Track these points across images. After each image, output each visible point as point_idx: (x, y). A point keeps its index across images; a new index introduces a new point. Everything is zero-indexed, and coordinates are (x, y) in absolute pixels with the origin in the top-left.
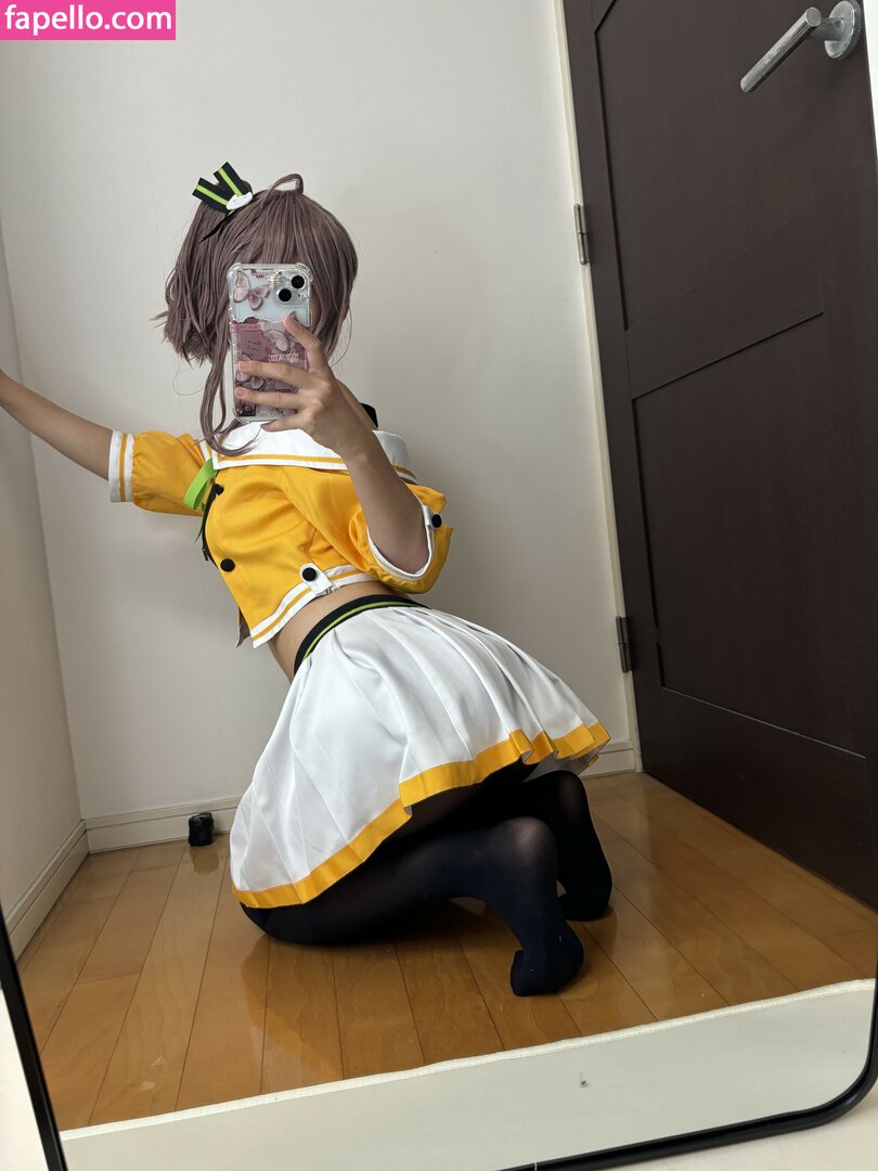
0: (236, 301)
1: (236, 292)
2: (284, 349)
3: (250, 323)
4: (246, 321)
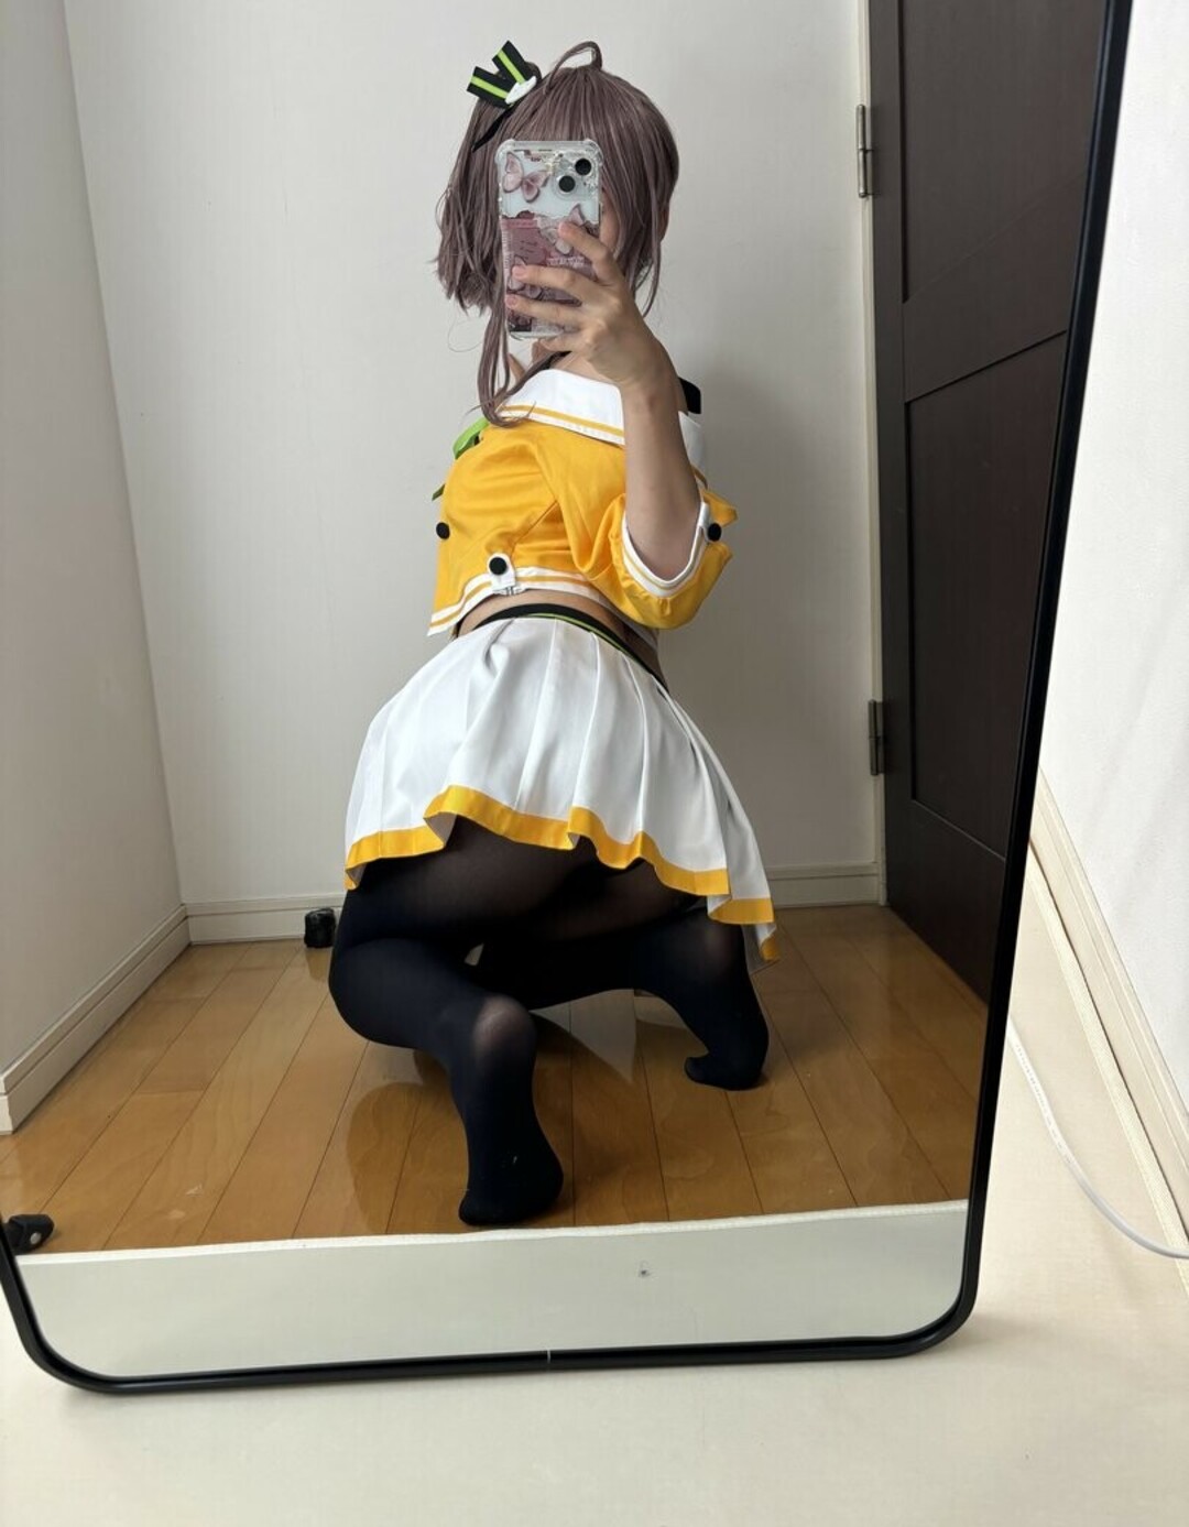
0: (506, 191)
1: (507, 179)
2: (567, 251)
3: (524, 218)
4: (518, 216)
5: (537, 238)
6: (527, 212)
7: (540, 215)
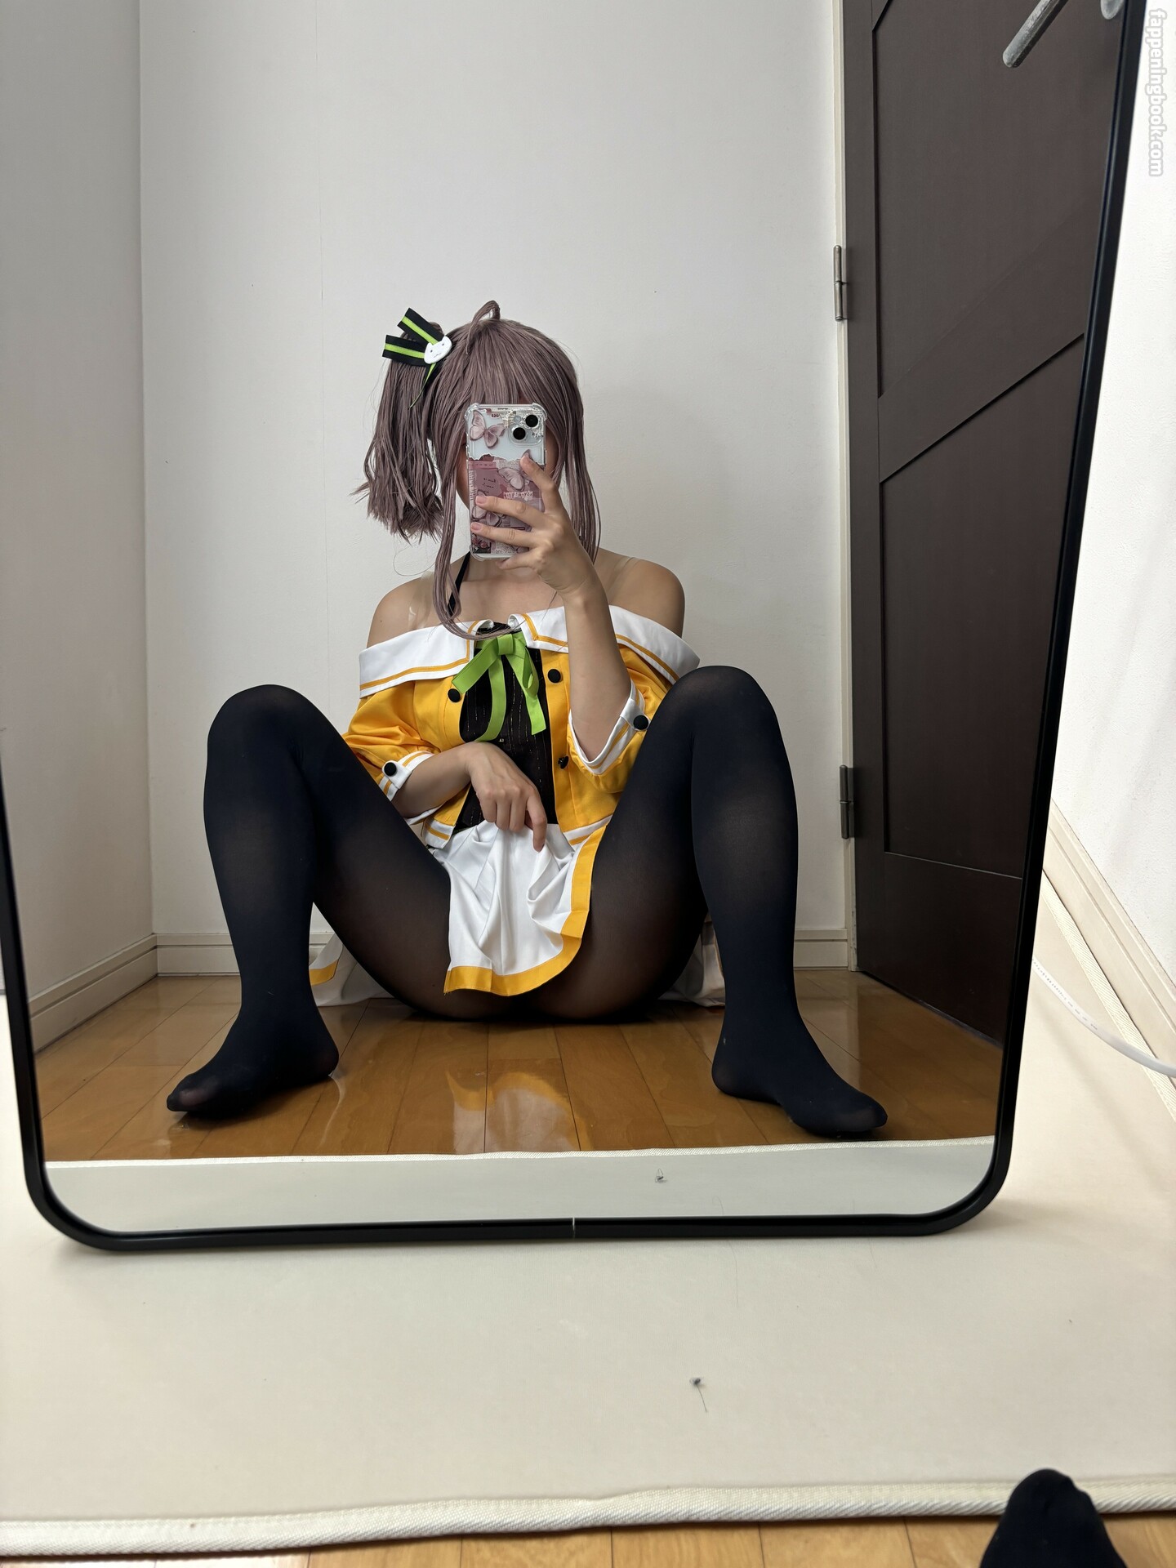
4: (481, 459)
5: (497, 477)
6: (489, 455)
7: (498, 458)
